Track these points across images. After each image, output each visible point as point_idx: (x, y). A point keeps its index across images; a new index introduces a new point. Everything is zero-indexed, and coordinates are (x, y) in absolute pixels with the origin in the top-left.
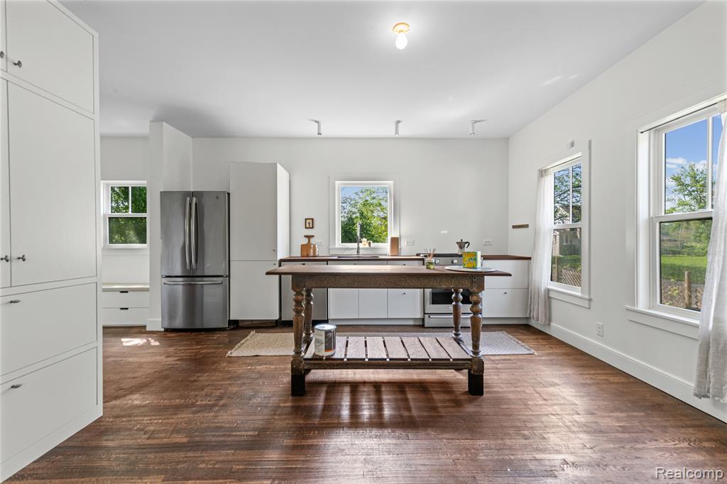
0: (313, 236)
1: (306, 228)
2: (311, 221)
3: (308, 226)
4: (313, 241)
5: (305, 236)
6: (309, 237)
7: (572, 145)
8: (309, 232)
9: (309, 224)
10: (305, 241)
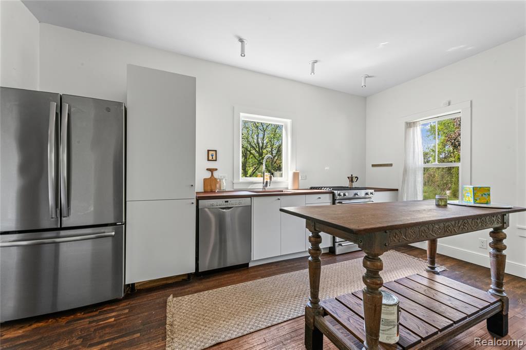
0: (216, 170)
1: (208, 160)
2: (214, 153)
3: (210, 158)
4: (216, 175)
5: (207, 169)
6: (211, 170)
7: (449, 104)
8: (212, 165)
9: (212, 156)
10: (208, 175)
